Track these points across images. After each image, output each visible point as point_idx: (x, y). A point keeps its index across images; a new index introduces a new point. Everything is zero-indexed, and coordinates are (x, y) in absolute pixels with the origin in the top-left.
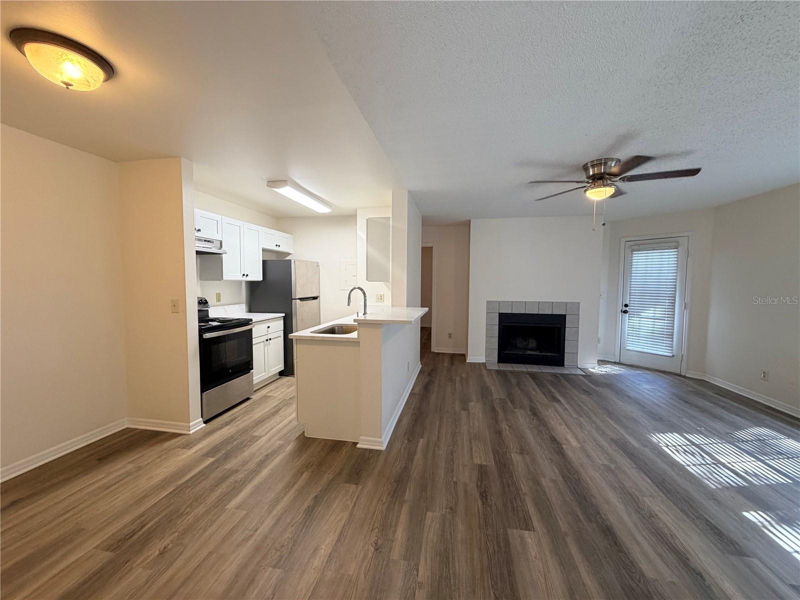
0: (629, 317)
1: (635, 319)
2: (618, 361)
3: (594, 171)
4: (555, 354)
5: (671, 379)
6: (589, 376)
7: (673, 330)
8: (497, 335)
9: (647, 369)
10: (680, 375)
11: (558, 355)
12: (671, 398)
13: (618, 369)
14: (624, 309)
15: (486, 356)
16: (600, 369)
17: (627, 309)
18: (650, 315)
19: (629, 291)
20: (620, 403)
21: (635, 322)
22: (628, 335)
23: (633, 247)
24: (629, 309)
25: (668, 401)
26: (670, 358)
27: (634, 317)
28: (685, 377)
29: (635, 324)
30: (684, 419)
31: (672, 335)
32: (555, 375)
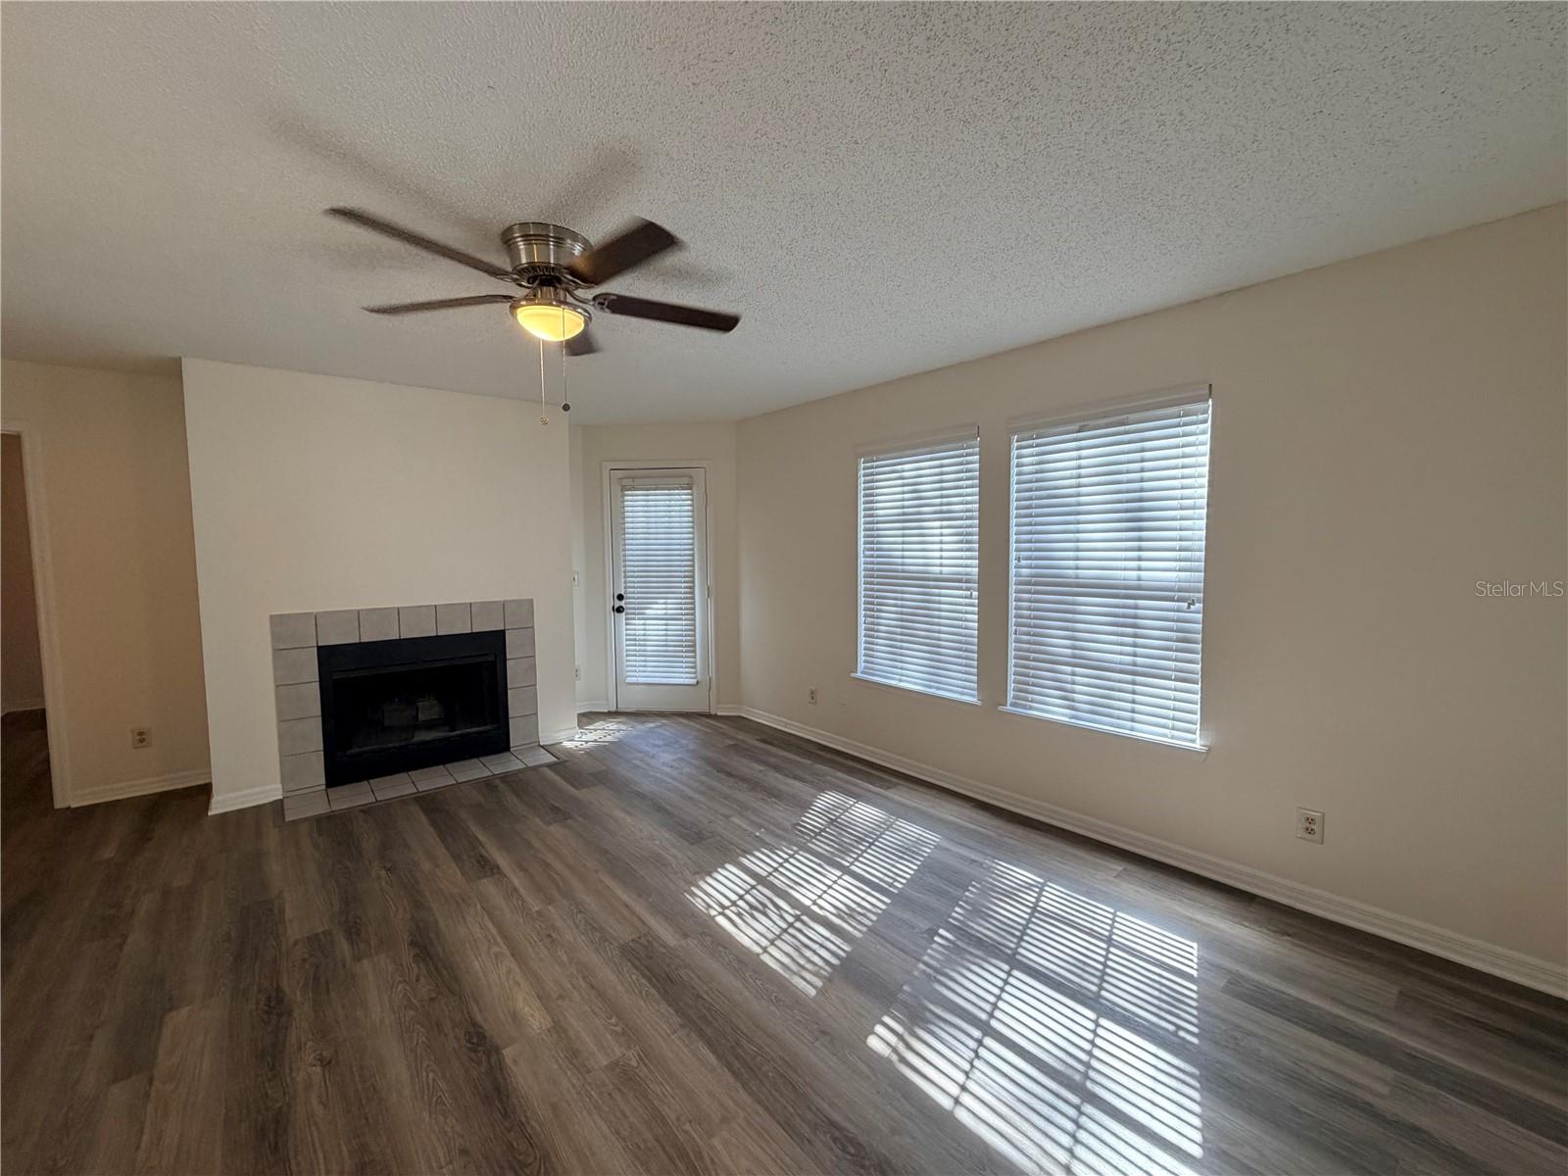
0: (626, 619)
1: (637, 622)
2: (614, 709)
3: (530, 253)
4: (488, 727)
5: (698, 726)
6: (565, 765)
7: (694, 635)
8: (316, 708)
9: (662, 715)
10: (709, 716)
11: (495, 726)
12: (706, 774)
13: (615, 727)
14: (618, 604)
15: (284, 780)
16: (584, 738)
17: (622, 603)
18: (659, 612)
19: (623, 569)
20: (629, 819)
21: (638, 627)
22: (627, 656)
23: (625, 482)
24: (626, 603)
25: (702, 783)
26: (692, 688)
27: (634, 619)
28: (715, 717)
29: (638, 632)
30: (736, 820)
31: (694, 646)
32: (488, 785)
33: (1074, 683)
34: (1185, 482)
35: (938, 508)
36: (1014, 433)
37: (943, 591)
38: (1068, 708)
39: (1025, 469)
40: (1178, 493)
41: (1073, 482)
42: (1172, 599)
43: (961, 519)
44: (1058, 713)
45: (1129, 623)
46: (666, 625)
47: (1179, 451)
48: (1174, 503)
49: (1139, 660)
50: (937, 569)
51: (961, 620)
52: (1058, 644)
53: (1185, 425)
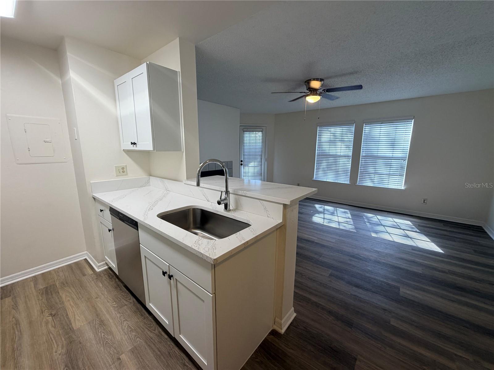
0: (244, 167)
7: (262, 171)
14: (241, 163)
21: (246, 169)
22: (243, 177)
23: (245, 130)
24: (243, 163)
27: (246, 167)
31: (261, 174)
33: (374, 178)
34: (405, 136)
35: (341, 139)
36: (365, 123)
37: (340, 159)
38: (373, 183)
39: (366, 131)
40: (403, 138)
41: (379, 135)
42: (400, 160)
43: (348, 142)
44: (370, 184)
45: (389, 165)
46: (254, 168)
47: (405, 129)
48: (403, 140)
49: (391, 172)
50: (339, 154)
51: (345, 165)
52: (371, 170)
53: (407, 124)
